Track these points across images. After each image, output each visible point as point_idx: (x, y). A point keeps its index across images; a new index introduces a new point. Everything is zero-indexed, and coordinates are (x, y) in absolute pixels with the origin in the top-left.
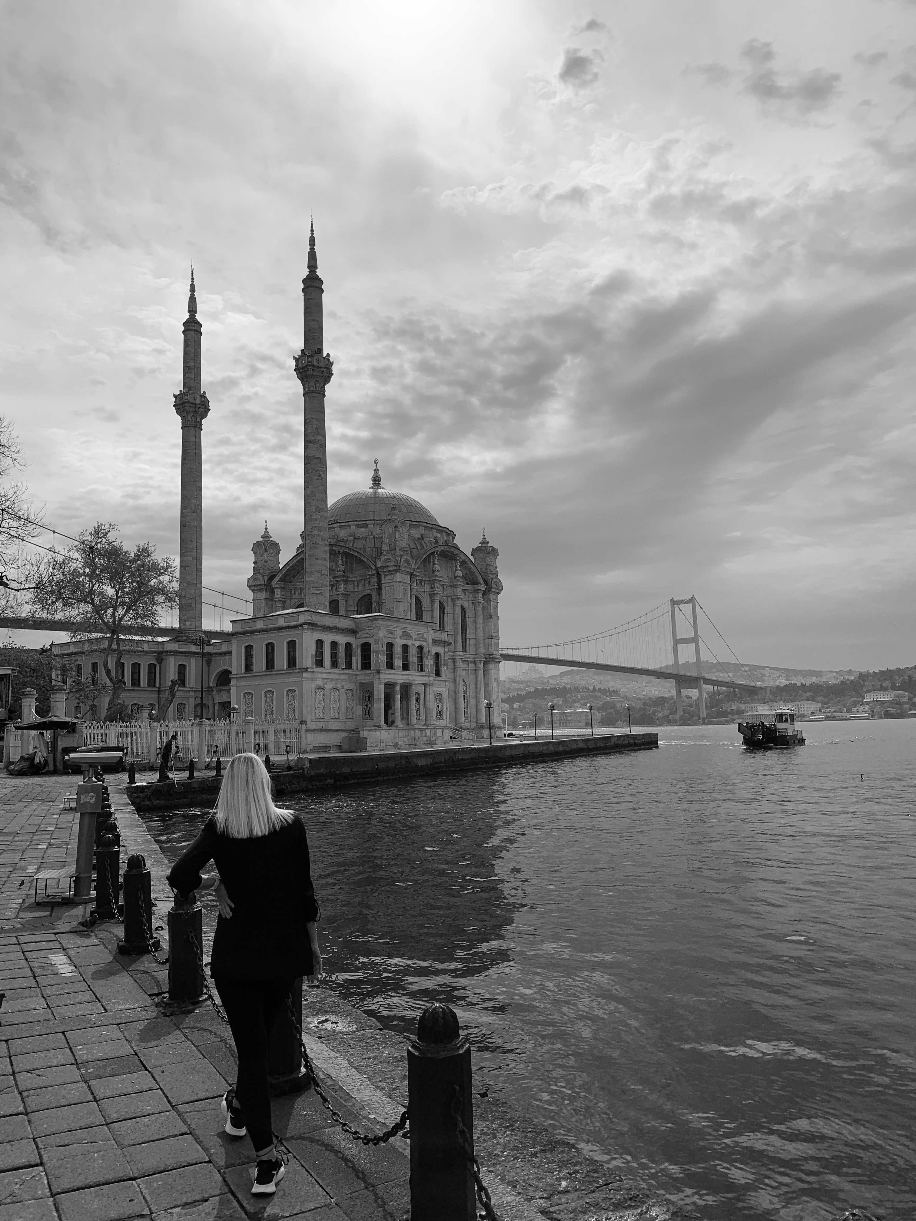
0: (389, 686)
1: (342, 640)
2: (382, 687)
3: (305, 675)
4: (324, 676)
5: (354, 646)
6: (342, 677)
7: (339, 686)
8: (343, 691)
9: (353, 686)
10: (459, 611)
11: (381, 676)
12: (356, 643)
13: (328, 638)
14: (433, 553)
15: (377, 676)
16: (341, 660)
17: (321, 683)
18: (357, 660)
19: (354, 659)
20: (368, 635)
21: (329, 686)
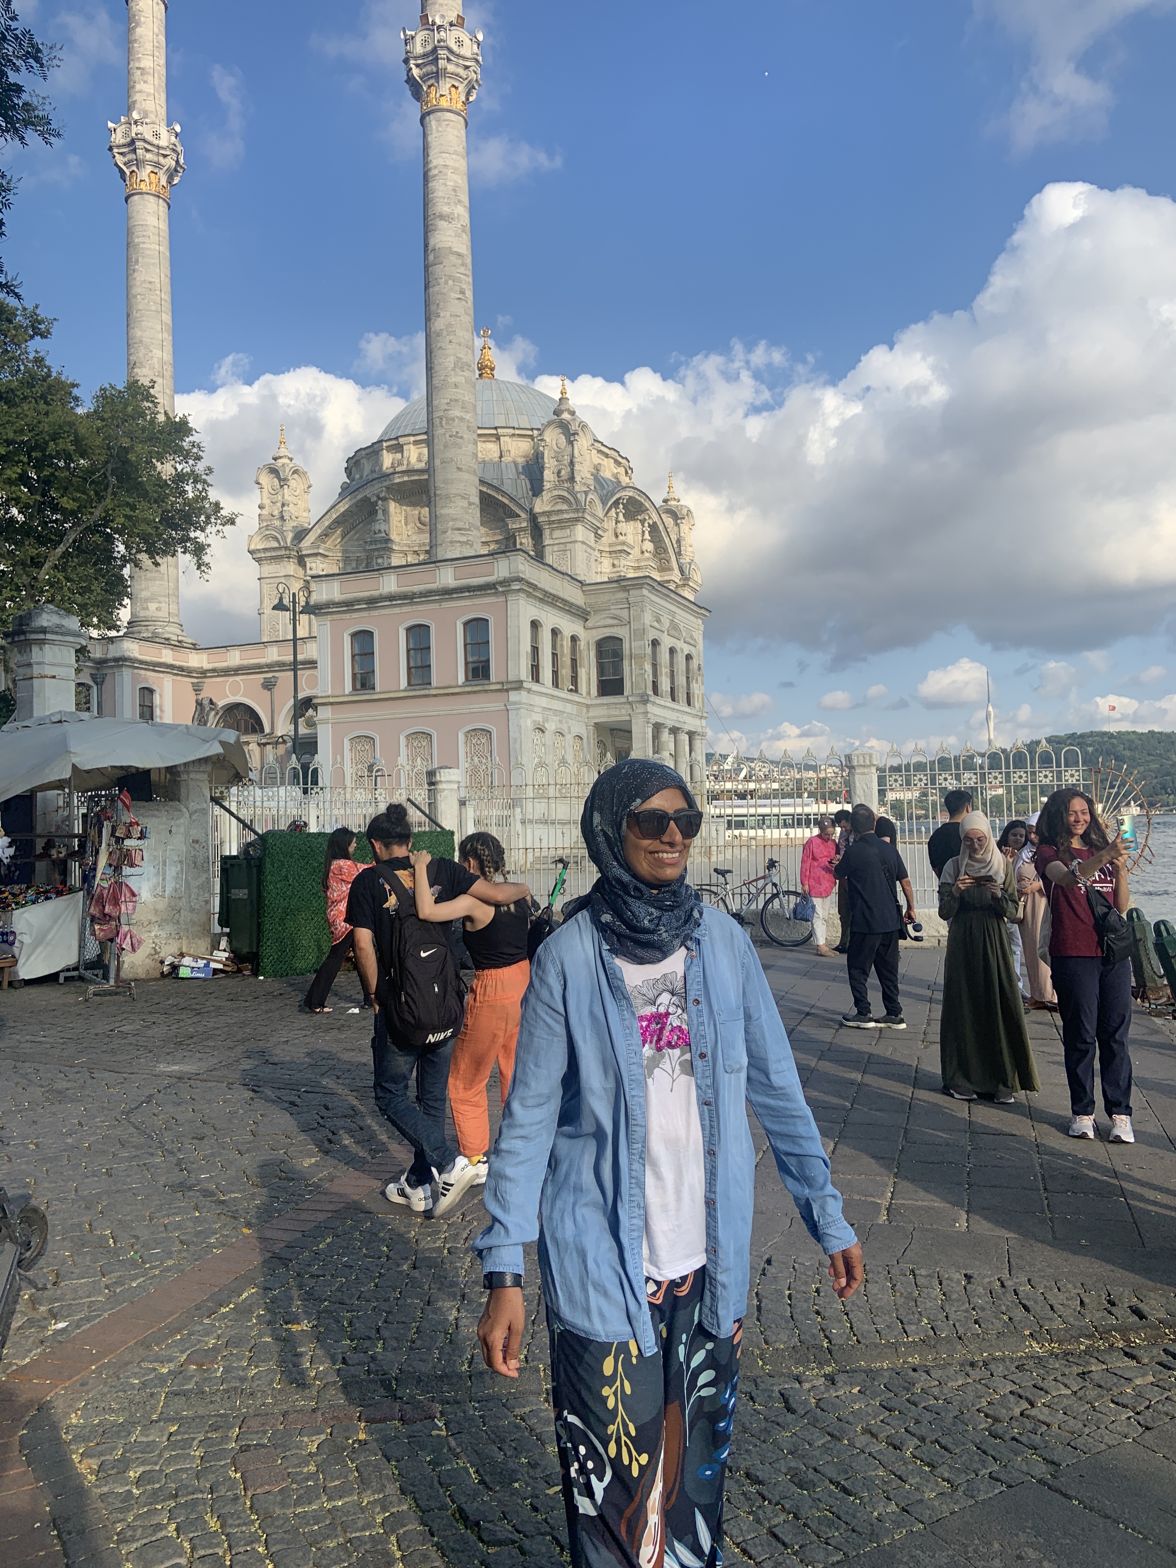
1: (569, 627)
3: (513, 696)
4: (544, 702)
5: (582, 644)
6: (569, 708)
7: (565, 728)
8: (569, 738)
9: (583, 732)
12: (588, 638)
13: (550, 618)
14: (619, 502)
15: (640, 709)
16: (565, 672)
17: (538, 718)
18: (589, 675)
19: (582, 673)
20: (616, 622)
21: (550, 726)
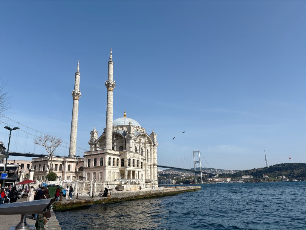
0: (129, 172)
1: (116, 158)
2: (127, 172)
3: (105, 168)
4: (111, 168)
5: (119, 160)
6: (116, 169)
7: (115, 171)
8: (116, 173)
10: (147, 151)
11: (127, 168)
13: (112, 157)
14: (140, 135)
16: (116, 164)
17: (110, 170)
18: (120, 163)
20: (123, 157)
21: (112, 171)
